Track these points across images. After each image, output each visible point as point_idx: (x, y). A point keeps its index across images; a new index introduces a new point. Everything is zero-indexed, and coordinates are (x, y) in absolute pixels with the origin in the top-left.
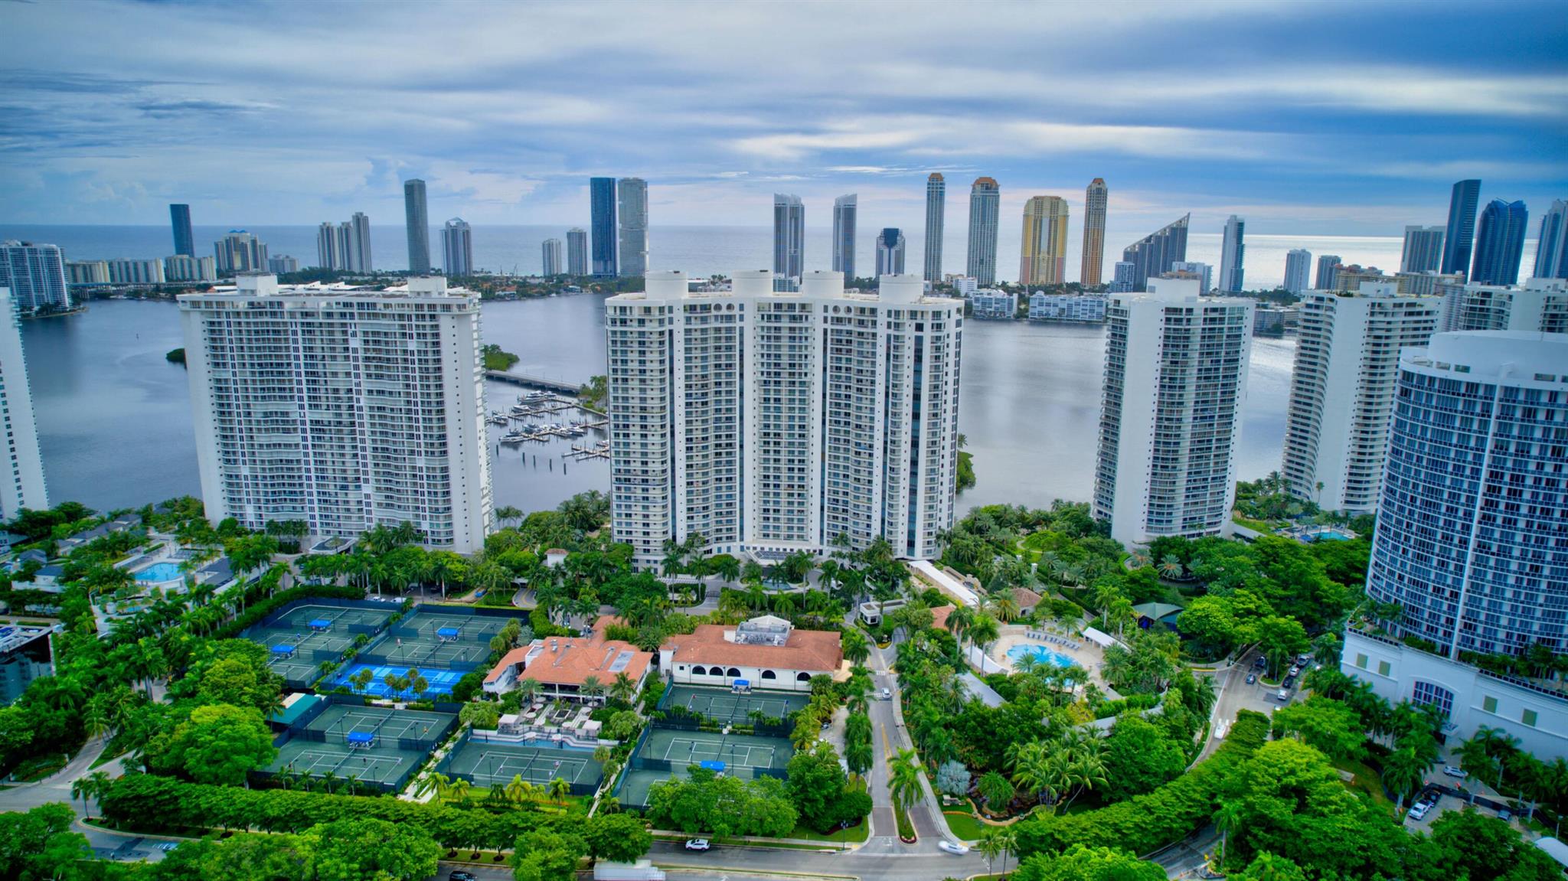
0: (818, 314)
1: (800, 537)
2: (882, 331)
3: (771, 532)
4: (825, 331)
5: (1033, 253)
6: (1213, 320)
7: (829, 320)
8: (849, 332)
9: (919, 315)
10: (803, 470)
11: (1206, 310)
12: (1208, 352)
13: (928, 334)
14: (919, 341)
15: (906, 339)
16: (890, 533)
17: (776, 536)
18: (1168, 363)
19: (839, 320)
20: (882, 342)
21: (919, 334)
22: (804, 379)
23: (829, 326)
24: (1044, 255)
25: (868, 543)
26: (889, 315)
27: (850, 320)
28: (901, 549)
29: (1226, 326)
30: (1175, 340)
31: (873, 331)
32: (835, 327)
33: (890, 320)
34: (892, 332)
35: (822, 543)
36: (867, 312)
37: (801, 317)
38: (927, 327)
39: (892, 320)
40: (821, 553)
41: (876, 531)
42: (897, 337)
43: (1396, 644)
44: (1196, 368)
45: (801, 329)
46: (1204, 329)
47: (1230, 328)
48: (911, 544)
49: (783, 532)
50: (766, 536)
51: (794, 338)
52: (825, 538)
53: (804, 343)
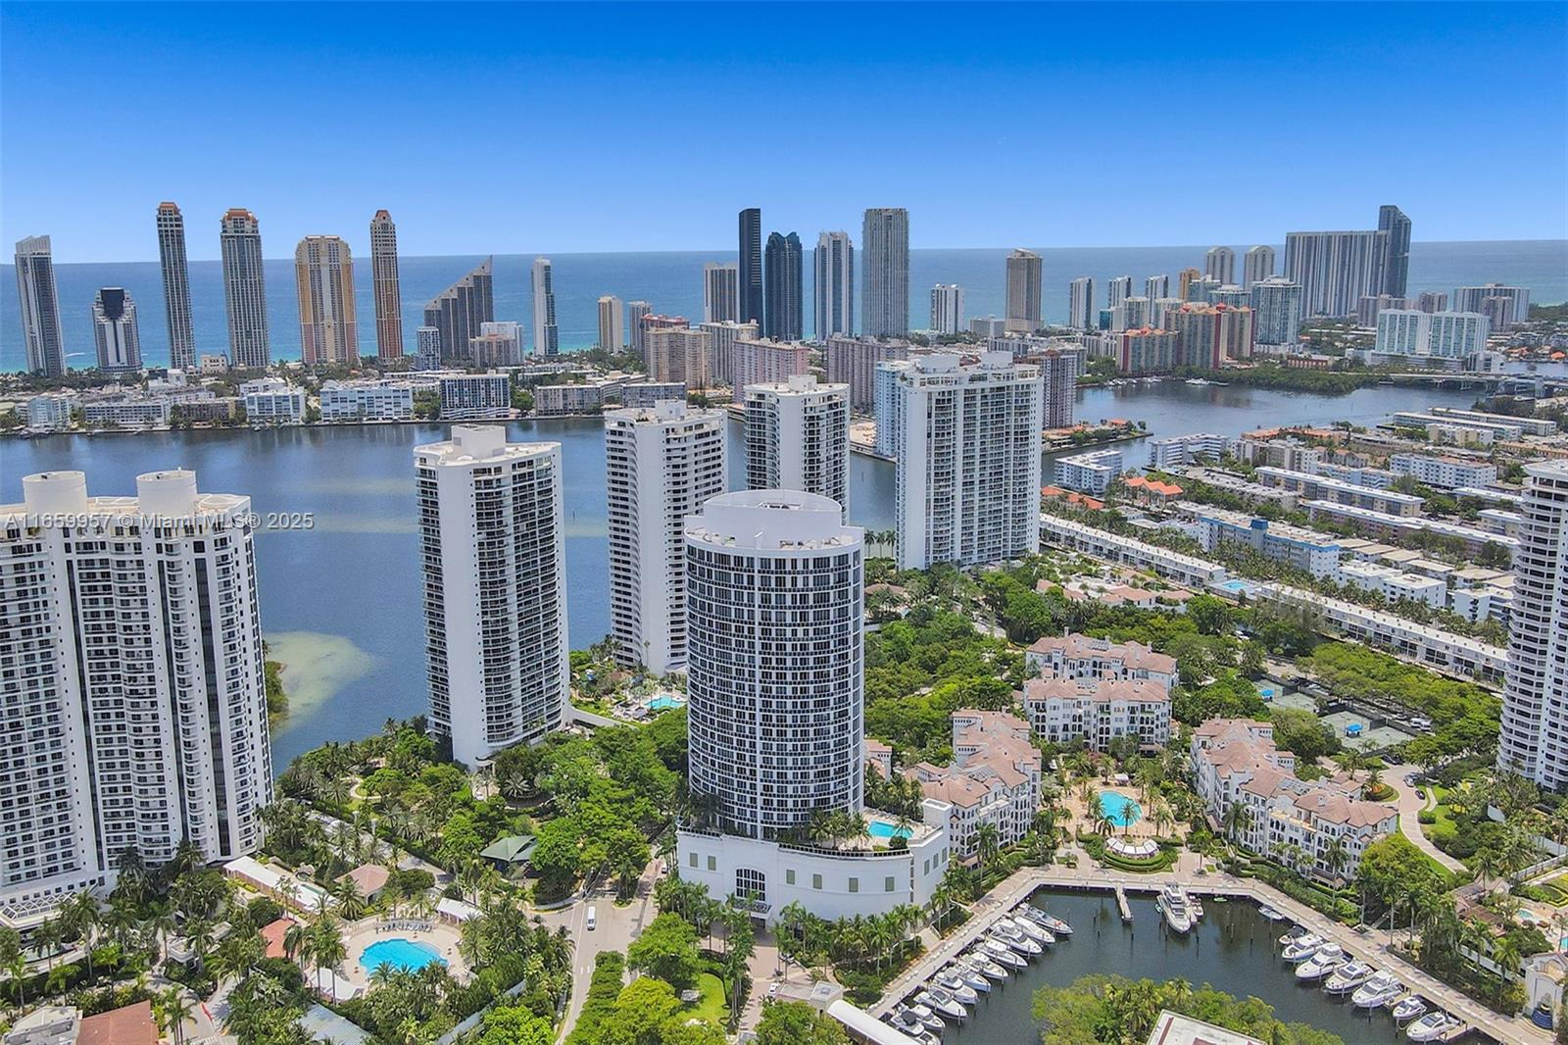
0: (53, 542)
1: (68, 867)
2: (150, 557)
3: (23, 871)
4: (69, 563)
5: (315, 320)
6: (522, 476)
7: (73, 548)
8: (104, 562)
9: (197, 532)
10: (61, 767)
11: (514, 466)
12: (522, 515)
13: (211, 555)
14: (201, 566)
15: (184, 566)
16: (195, 831)
17: (31, 875)
18: (484, 536)
19: (88, 546)
20: (151, 571)
21: (200, 555)
22: (46, 636)
23: (74, 556)
24: (329, 321)
25: (167, 852)
26: (158, 535)
27: (103, 545)
28: (211, 849)
29: (535, 481)
30: (487, 509)
31: (138, 557)
32: (83, 557)
33: (158, 541)
34: (164, 557)
35: (101, 868)
36: (126, 532)
37: (30, 547)
38: (209, 546)
39: (162, 541)
40: (102, 881)
41: (176, 836)
42: (171, 565)
43: (718, 835)
44: (513, 536)
45: (32, 565)
46: (514, 489)
47: (540, 483)
48: (224, 839)
49: (40, 868)
50: (15, 879)
51: (23, 579)
52: (106, 860)
53: (40, 585)
